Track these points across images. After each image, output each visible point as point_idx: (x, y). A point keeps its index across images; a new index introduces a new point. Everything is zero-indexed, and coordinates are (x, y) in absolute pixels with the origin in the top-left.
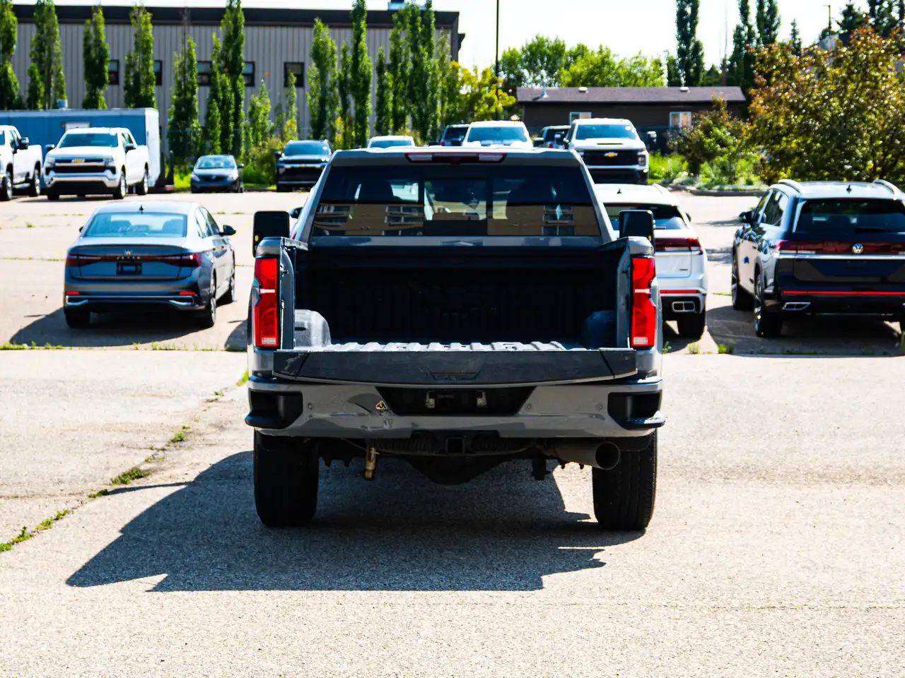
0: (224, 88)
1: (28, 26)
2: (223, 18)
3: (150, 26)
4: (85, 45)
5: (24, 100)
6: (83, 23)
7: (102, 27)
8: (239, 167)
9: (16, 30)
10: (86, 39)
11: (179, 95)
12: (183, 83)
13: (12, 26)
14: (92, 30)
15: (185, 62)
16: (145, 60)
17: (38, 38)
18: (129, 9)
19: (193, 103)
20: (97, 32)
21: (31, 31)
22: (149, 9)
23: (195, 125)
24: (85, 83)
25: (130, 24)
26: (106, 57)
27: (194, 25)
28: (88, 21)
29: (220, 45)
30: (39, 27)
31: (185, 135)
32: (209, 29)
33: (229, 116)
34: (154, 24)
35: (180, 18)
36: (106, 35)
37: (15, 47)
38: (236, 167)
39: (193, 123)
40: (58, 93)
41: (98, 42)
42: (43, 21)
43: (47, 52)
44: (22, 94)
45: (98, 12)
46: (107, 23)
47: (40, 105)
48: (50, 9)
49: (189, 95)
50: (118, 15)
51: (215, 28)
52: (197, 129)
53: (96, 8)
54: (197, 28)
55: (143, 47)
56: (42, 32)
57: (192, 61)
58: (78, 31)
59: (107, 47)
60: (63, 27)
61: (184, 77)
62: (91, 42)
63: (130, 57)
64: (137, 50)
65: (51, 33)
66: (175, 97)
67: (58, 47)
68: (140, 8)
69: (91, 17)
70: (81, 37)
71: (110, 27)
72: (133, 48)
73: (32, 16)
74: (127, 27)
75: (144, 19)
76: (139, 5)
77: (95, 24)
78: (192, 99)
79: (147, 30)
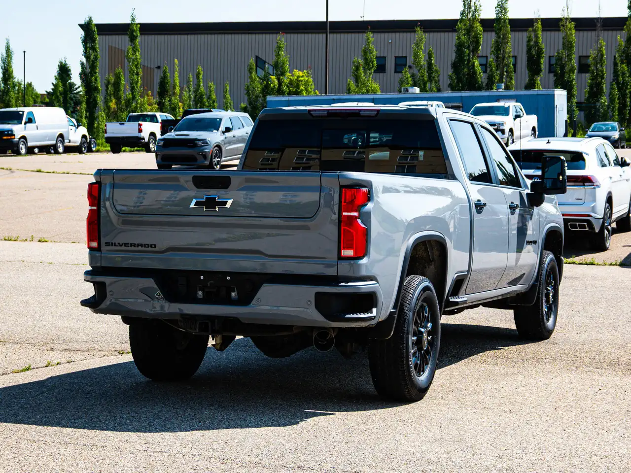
0: (623, 74)
1: (489, 33)
2: (625, 24)
3: (574, 31)
4: (528, 46)
5: (484, 84)
6: (526, 31)
7: (540, 33)
8: (621, 130)
9: (482, 36)
10: (529, 41)
11: (592, 80)
12: (595, 71)
13: (479, 34)
14: (533, 35)
15: (597, 56)
16: (569, 56)
17: (497, 42)
18: (559, 20)
19: (602, 85)
20: (537, 37)
21: (492, 37)
22: (573, 20)
23: (603, 101)
24: (527, 72)
25: (559, 30)
26: (542, 54)
27: (605, 30)
28: (530, 29)
29: (623, 44)
30: (497, 34)
31: (595, 107)
32: (614, 32)
33: (626, 94)
34: (576, 30)
35: (595, 26)
36: (542, 39)
37: (480, 48)
38: (618, 130)
39: (602, 99)
40: (508, 79)
41: (537, 42)
42: (500, 29)
43: (502, 51)
44: (483, 80)
45: (538, 23)
46: (543, 30)
47: (495, 88)
48: (505, 20)
49: (600, 80)
50: (552, 24)
51: (618, 32)
52: (604, 103)
53: (537, 20)
54: (606, 32)
55: (568, 45)
56: (499, 37)
57: (602, 55)
58: (523, 36)
59: (543, 46)
60: (513, 33)
61: (597, 66)
62: (532, 43)
63: (558, 53)
64: (564, 48)
65: (505, 37)
66: (589, 81)
67: (509, 48)
68: (566, 19)
69: (532, 26)
70: (525, 40)
71: (545, 33)
72: (561, 46)
73: (493, 27)
74: (557, 33)
75: (569, 26)
76: (566, 17)
77: (535, 31)
78: (601, 82)
79: (571, 34)
